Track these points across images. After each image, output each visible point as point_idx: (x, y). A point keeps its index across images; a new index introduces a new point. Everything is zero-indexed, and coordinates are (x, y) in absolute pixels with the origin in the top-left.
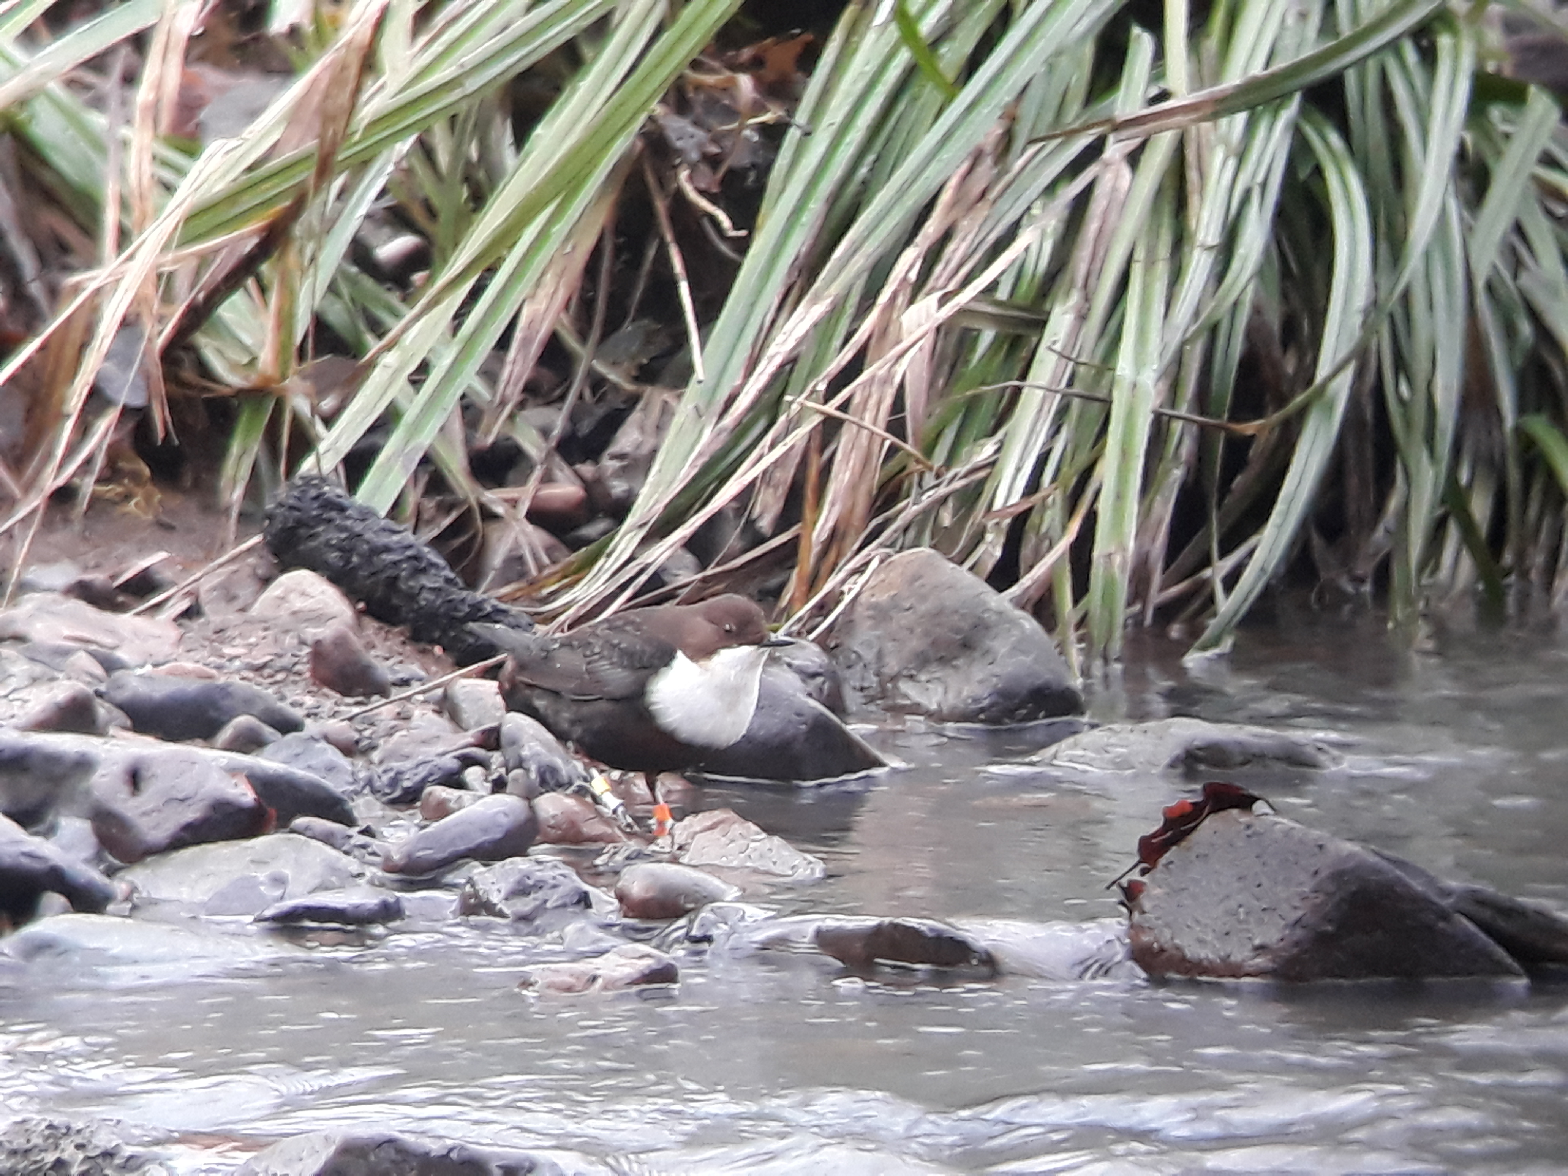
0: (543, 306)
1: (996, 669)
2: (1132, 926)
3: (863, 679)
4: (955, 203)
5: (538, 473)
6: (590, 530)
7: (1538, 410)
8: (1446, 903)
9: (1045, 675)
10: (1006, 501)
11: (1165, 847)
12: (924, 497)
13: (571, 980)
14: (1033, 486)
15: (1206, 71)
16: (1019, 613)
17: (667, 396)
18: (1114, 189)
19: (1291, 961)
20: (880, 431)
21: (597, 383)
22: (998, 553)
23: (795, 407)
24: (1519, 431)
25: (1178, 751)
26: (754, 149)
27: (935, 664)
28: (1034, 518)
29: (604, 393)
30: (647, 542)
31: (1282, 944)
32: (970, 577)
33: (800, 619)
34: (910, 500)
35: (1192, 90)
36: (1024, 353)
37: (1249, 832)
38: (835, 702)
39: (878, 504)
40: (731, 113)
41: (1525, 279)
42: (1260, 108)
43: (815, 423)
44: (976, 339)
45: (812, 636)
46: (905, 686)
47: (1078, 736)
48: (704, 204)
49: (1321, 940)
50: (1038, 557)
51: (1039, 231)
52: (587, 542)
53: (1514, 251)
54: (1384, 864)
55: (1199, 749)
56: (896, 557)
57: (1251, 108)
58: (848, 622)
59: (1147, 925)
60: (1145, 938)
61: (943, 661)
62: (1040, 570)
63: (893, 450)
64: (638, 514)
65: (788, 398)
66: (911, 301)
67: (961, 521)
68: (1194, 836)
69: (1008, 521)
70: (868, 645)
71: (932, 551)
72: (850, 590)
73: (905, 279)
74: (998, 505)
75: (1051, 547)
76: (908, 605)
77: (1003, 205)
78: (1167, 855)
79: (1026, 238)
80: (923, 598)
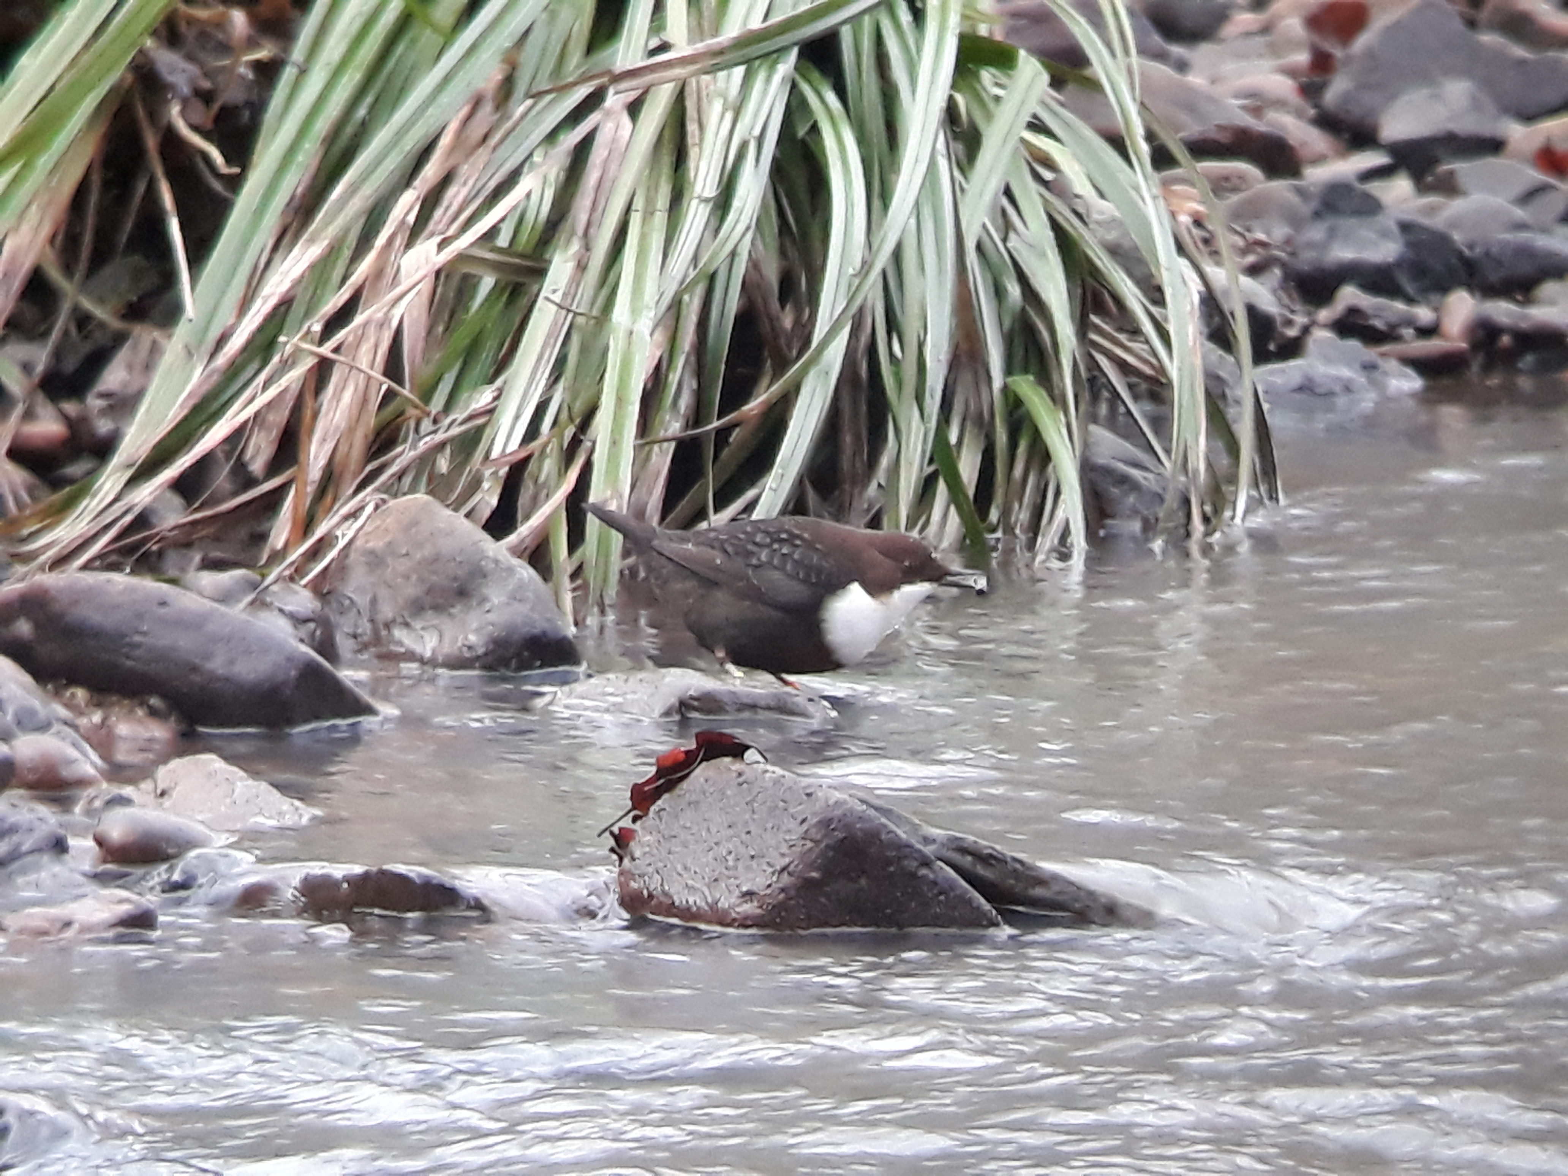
0: (27, 240)
1: (491, 617)
2: (621, 873)
3: (356, 626)
4: (453, 148)
5: (18, 410)
6: (75, 469)
7: (1026, 371)
8: (929, 850)
9: (540, 625)
10: (504, 450)
11: (657, 794)
12: (422, 443)
13: (46, 925)
14: (532, 432)
15: (706, 24)
16: (516, 562)
17: (156, 334)
18: (614, 140)
19: (778, 908)
20: (377, 374)
21: (83, 320)
22: (494, 501)
23: (289, 349)
24: (1005, 389)
25: (673, 700)
26: (250, 86)
27: (430, 612)
28: (532, 466)
29: (90, 332)
30: (134, 481)
31: (768, 891)
32: (466, 523)
33: (292, 563)
34: (408, 445)
35: (691, 41)
36: (524, 301)
37: (741, 780)
38: (327, 647)
39: (373, 450)
40: (225, 48)
41: (1013, 242)
42: (757, 62)
43: (310, 365)
44: (475, 287)
45: (304, 582)
46: (399, 633)
47: (574, 685)
48: (196, 140)
49: (807, 886)
50: (535, 504)
51: (541, 177)
52: (71, 481)
53: (1004, 212)
54: (872, 812)
55: (692, 698)
56: (392, 503)
57: (748, 62)
58: (341, 567)
59: (637, 872)
60: (634, 885)
61: (438, 608)
62: (536, 520)
63: (390, 395)
64: (125, 455)
65: (282, 339)
66: (409, 244)
67: (457, 468)
68: (685, 785)
69: (506, 469)
70: (360, 590)
71: (429, 498)
72: (344, 535)
73: (403, 222)
74: (495, 453)
75: (548, 497)
76: (404, 552)
77: (501, 152)
78: (659, 802)
79: (527, 183)
80: (419, 545)
